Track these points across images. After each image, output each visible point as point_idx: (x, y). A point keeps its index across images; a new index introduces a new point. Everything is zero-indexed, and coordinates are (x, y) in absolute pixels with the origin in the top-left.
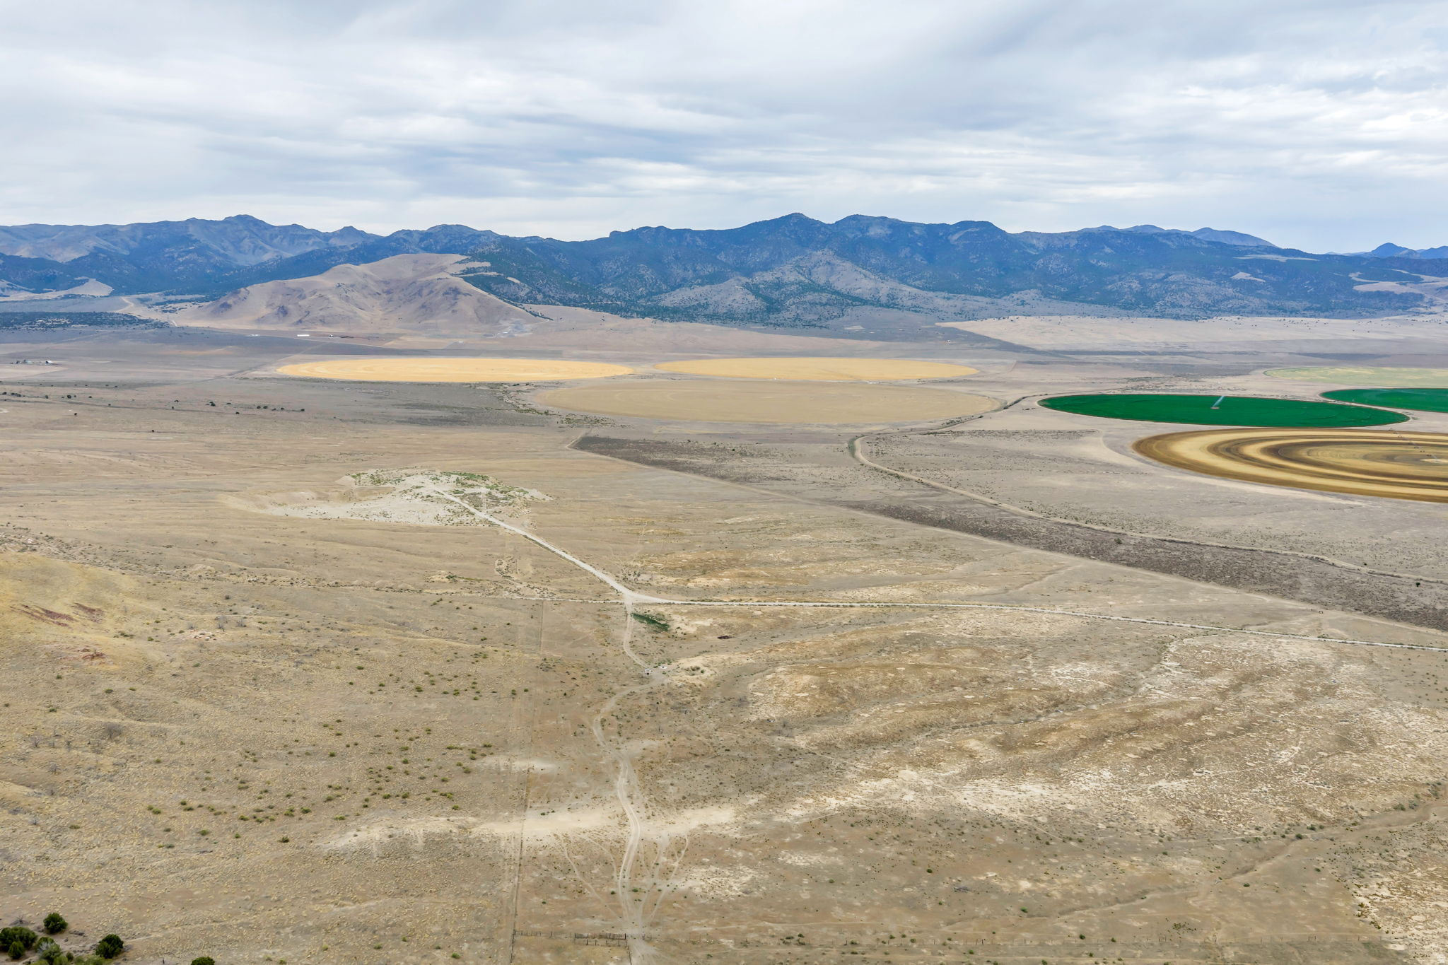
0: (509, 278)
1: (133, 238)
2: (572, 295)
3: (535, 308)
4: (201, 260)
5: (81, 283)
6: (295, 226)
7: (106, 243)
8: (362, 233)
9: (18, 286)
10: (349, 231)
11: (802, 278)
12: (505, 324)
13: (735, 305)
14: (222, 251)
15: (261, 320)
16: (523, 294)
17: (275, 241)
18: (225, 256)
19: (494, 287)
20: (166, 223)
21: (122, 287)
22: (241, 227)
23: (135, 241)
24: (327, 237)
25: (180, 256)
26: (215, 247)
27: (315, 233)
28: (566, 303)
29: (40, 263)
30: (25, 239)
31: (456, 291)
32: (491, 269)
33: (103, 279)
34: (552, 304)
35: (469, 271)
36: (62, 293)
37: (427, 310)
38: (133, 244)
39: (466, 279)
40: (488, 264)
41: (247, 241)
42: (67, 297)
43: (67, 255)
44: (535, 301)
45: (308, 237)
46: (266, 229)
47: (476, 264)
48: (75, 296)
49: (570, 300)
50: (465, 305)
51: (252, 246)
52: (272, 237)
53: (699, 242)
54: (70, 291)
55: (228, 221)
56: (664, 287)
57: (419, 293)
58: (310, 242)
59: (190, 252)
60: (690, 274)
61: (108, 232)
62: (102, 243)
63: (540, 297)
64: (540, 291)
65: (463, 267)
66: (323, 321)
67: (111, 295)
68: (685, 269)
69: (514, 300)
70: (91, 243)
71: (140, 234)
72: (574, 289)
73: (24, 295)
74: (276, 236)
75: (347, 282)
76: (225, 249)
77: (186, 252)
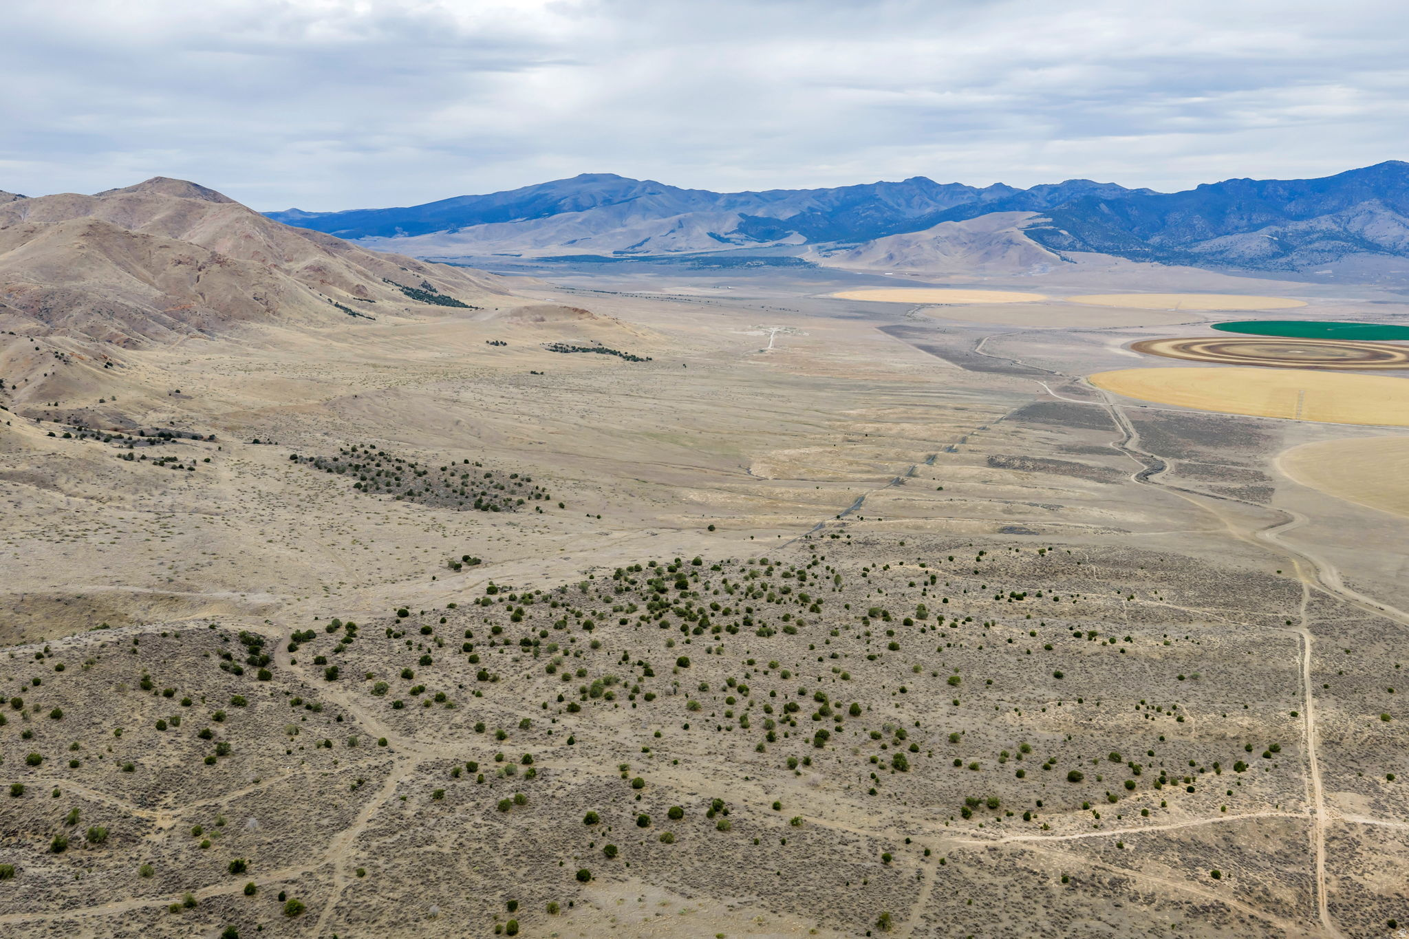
0: (1062, 231)
1: (837, 199)
2: (1107, 244)
3: (1069, 254)
4: (877, 215)
5: (788, 235)
6: (956, 184)
7: (818, 203)
8: (1009, 188)
9: (752, 238)
10: (999, 186)
11: (1334, 227)
12: (1035, 266)
13: (1247, 251)
14: (896, 207)
15: (876, 263)
16: (1066, 243)
17: (940, 197)
18: (897, 211)
19: (1046, 237)
20: (862, 186)
21: (814, 236)
22: (914, 187)
23: (838, 201)
24: (980, 192)
25: (863, 212)
26: (891, 203)
27: (971, 189)
28: (1099, 250)
29: (768, 221)
30: (768, 201)
31: (1010, 242)
32: (1051, 224)
33: (802, 232)
34: (1088, 251)
35: (1034, 225)
36: (775, 243)
37: (988, 256)
38: (836, 204)
39: (1026, 233)
40: (1050, 220)
41: (916, 198)
42: (777, 245)
43: (786, 214)
44: (1073, 249)
45: (965, 192)
46: (934, 187)
47: (1043, 220)
48: (781, 245)
49: (1105, 247)
50: (1013, 253)
51: (920, 202)
52: (937, 194)
53: (1281, 191)
55: (906, 182)
56: (1211, 234)
57: (990, 244)
58: (965, 197)
59: (871, 209)
60: (1244, 222)
61: (821, 194)
62: (814, 203)
63: (1078, 246)
64: (1082, 240)
65: (1030, 222)
66: (913, 264)
67: (806, 243)
68: (1242, 218)
69: (1056, 248)
70: (807, 204)
71: (842, 195)
72: (1112, 239)
73: (753, 244)
74: (941, 193)
75: (943, 235)
76: (899, 205)
77: (868, 209)
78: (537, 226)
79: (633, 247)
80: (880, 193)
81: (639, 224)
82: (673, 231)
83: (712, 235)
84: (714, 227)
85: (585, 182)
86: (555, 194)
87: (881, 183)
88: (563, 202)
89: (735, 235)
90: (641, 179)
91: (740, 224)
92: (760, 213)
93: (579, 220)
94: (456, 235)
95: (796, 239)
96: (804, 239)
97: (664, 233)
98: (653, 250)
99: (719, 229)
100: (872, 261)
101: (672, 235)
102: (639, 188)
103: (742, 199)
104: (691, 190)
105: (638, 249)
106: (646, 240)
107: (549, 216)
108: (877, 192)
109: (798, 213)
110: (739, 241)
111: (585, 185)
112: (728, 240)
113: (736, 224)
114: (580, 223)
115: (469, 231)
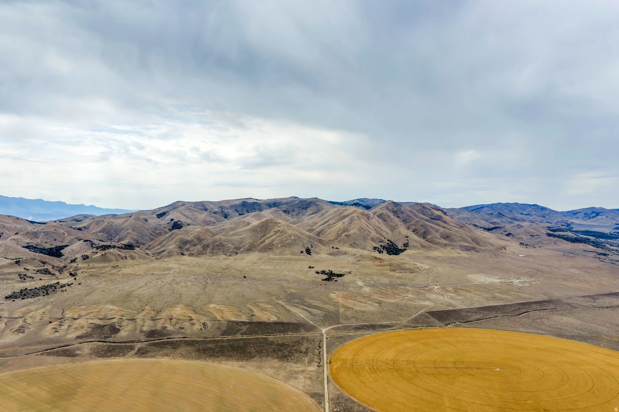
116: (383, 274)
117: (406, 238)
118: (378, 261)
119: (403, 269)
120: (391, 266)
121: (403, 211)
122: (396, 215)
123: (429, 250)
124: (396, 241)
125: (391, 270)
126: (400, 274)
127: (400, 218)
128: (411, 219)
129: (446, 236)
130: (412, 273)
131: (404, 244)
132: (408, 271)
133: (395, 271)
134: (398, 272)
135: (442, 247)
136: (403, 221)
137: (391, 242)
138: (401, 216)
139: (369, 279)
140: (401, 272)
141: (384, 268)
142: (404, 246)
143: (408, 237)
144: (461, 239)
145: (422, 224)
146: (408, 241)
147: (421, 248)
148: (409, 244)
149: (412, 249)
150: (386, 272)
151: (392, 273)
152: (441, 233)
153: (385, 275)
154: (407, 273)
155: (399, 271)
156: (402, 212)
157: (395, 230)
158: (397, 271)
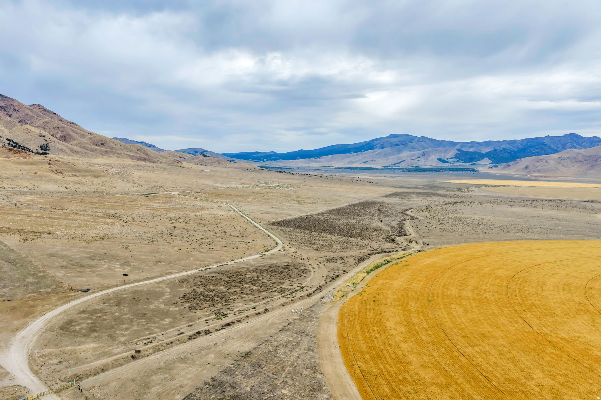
5: (481, 160)
6: (595, 137)
7: (509, 146)
9: (461, 161)
14: (555, 148)
17: (584, 144)
20: (537, 138)
22: (568, 138)
23: (522, 145)
25: (534, 150)
26: (552, 146)
33: (491, 159)
36: (471, 163)
38: (521, 147)
41: (569, 144)
46: (581, 139)
48: (475, 164)
51: (571, 146)
54: (476, 163)
55: (564, 136)
57: (596, 161)
61: (515, 141)
70: (503, 146)
71: (525, 142)
74: (585, 142)
75: (566, 156)
76: (558, 148)
77: (537, 149)
78: (357, 155)
79: (394, 164)
80: (546, 141)
81: (405, 154)
82: (419, 157)
83: (440, 160)
84: (442, 156)
85: (392, 138)
86: (376, 142)
87: (548, 137)
88: (376, 146)
89: (452, 160)
90: (419, 136)
91: (457, 154)
92: (471, 150)
93: (377, 153)
94: (318, 159)
95: (486, 161)
96: (491, 162)
97: (414, 158)
98: (402, 165)
99: (445, 157)
100: (514, 170)
101: (418, 159)
102: (417, 139)
103: (470, 145)
104: (443, 141)
105: (396, 165)
106: (403, 161)
107: (364, 151)
108: (545, 141)
109: (493, 149)
110: (453, 163)
111: (391, 139)
112: (447, 162)
113: (454, 155)
114: (377, 154)
115: (324, 158)
116: (40, 177)
117: (41, 137)
118: (16, 155)
119: (78, 171)
120: (49, 164)
121: (17, 109)
122: (6, 113)
123: (85, 156)
124: (23, 141)
125: (53, 171)
126: (76, 179)
127: (12, 116)
128: (33, 120)
129: (100, 142)
130: (96, 177)
131: (41, 147)
132: (87, 174)
133: (60, 172)
134: (69, 176)
135: (103, 155)
136: (20, 122)
137: (15, 143)
138: (14, 114)
139: (13, 186)
140: (75, 176)
141: (35, 167)
142: (42, 149)
143: (44, 136)
144: (122, 147)
145: (55, 125)
146: (47, 143)
147: (72, 154)
148: (50, 145)
149: (57, 153)
150: (45, 174)
151: (59, 177)
152: (91, 139)
153: (44, 179)
154: (87, 178)
155: (69, 174)
156: (15, 110)
157: (16, 128)
158: (67, 174)
